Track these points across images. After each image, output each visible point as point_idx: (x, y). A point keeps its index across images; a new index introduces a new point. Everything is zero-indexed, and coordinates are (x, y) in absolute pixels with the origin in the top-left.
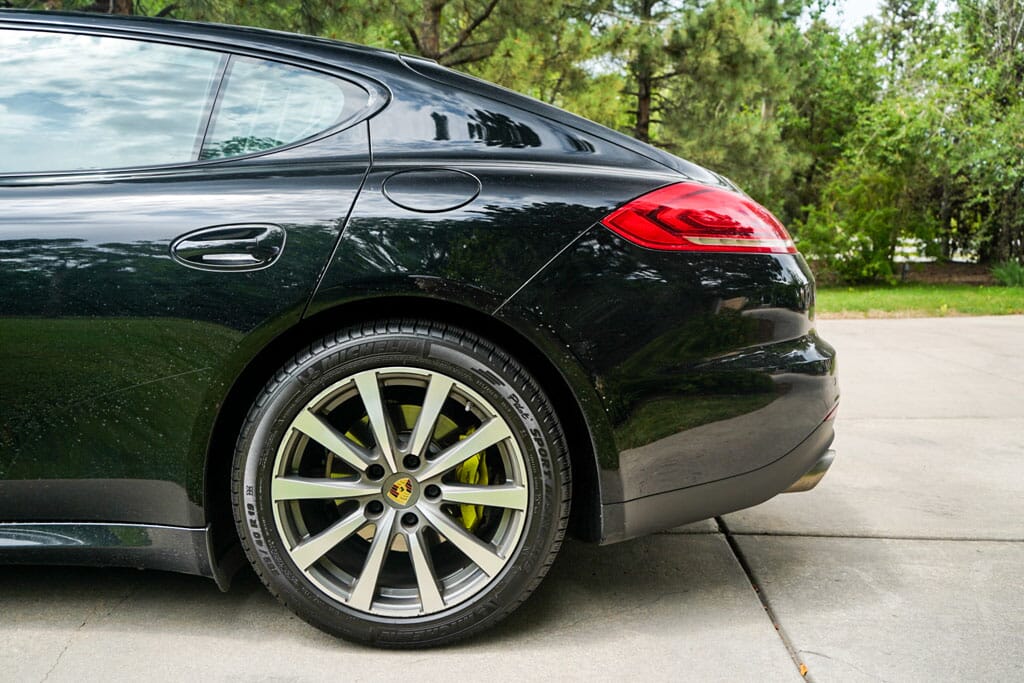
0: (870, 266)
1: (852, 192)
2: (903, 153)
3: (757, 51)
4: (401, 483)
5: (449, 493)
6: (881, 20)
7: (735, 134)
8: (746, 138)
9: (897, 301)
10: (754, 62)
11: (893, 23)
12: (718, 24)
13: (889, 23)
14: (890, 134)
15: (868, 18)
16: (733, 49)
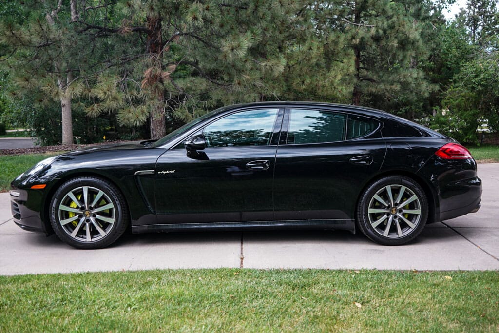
0: (467, 137)
1: (457, 101)
2: (483, 86)
3: (414, 38)
4: (394, 209)
5: (404, 211)
6: (468, 10)
7: (405, 78)
8: (410, 80)
9: (481, 155)
10: (413, 43)
11: (474, 12)
12: (397, 27)
13: (472, 12)
14: (476, 76)
15: (461, 9)
16: (403, 38)
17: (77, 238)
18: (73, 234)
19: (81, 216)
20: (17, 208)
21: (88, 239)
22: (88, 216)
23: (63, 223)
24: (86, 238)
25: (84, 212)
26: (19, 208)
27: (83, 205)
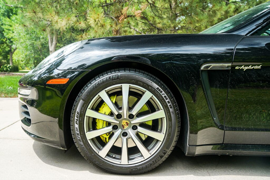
17: (109, 159)
18: (103, 153)
19: (115, 127)
20: (26, 110)
21: (124, 160)
22: (126, 127)
23: (90, 135)
24: (120, 159)
25: (120, 122)
26: (29, 111)
27: (121, 112)
